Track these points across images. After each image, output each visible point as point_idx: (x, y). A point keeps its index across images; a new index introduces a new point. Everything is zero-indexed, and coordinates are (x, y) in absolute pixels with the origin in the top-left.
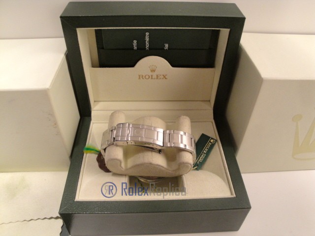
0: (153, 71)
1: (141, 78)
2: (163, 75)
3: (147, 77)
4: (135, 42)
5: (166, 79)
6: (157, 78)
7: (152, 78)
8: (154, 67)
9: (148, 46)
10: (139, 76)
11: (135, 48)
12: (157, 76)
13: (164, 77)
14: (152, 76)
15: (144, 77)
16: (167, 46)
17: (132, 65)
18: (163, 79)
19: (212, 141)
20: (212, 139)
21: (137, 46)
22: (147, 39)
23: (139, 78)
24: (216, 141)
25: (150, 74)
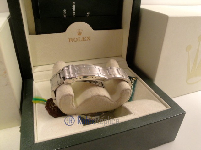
0: (80, 34)
1: (71, 41)
2: (88, 37)
3: (75, 40)
4: (65, 11)
5: (90, 40)
6: (83, 40)
7: (79, 41)
8: (80, 30)
9: (74, 14)
10: (69, 39)
11: (65, 16)
12: (83, 38)
13: (88, 38)
14: (79, 38)
15: (73, 40)
16: (88, 13)
17: (64, 31)
18: (87, 40)
19: (134, 79)
20: (133, 77)
21: (66, 15)
22: (74, 8)
23: (70, 41)
24: (137, 78)
25: (78, 36)
